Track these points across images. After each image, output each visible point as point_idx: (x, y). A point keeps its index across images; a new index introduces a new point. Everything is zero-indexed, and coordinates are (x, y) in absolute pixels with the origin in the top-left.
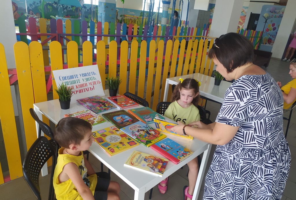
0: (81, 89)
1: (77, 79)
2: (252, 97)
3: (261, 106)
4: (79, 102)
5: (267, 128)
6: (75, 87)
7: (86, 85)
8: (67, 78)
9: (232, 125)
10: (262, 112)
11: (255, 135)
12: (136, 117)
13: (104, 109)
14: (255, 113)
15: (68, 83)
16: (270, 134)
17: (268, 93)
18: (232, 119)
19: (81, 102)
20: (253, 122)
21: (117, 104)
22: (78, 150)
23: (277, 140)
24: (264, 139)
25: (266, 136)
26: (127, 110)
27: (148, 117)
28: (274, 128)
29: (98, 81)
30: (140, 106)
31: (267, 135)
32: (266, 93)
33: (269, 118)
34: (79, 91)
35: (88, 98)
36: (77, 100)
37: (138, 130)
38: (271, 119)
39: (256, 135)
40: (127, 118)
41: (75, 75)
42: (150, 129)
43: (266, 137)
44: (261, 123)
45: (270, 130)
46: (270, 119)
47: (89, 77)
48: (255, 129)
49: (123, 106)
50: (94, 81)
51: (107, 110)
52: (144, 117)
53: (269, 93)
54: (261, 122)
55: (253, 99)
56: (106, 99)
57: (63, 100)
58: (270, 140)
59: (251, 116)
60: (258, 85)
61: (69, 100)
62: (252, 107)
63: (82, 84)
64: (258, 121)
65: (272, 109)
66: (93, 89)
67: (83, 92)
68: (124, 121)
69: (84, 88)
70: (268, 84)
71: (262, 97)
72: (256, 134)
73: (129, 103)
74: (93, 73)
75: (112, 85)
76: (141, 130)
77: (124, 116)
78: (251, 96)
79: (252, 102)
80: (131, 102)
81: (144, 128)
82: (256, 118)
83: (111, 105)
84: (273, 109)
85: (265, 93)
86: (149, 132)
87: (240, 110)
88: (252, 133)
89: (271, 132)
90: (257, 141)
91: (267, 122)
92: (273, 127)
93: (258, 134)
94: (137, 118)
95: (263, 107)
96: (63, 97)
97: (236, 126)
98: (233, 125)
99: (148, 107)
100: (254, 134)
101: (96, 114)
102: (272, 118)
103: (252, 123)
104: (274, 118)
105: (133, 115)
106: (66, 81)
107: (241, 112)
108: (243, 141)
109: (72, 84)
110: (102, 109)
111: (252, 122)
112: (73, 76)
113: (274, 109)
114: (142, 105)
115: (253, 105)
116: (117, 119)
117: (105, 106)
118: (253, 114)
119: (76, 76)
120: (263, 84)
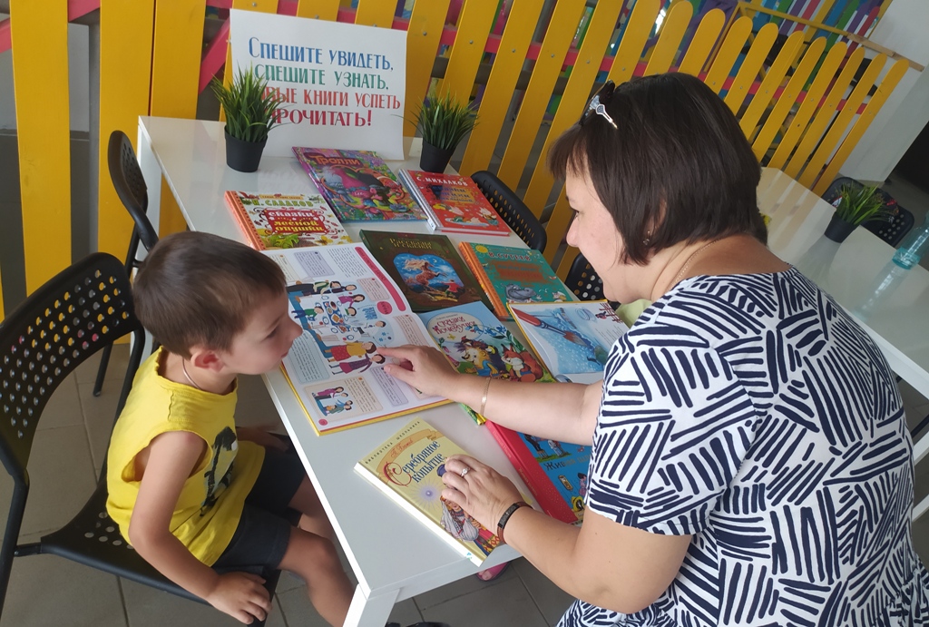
0: (319, 108)
1: (313, 65)
2: (735, 379)
3: (794, 426)
4: (298, 157)
5: (836, 539)
6: (299, 97)
7: (344, 99)
8: (277, 54)
9: (644, 526)
10: (805, 458)
11: (776, 578)
12: (481, 282)
13: (378, 214)
14: (766, 464)
15: (278, 71)
16: (854, 567)
17: (820, 355)
18: (640, 496)
19: (305, 160)
20: (766, 515)
21: (431, 205)
22: (224, 370)
23: (885, 593)
24: (820, 600)
25: (831, 582)
26: (458, 239)
27: (524, 293)
28: (871, 536)
29: (392, 99)
30: (514, 241)
31: (838, 576)
32: (810, 358)
33: (848, 487)
34: (312, 117)
35: (338, 151)
36: (295, 149)
37: (465, 340)
38: (857, 488)
39: (781, 581)
40: (446, 273)
41: (310, 50)
42: (509, 348)
43: (833, 587)
44: (807, 513)
45: (853, 546)
46: (851, 492)
47: (362, 71)
48: (779, 549)
49: (448, 220)
50: (379, 92)
51: (388, 219)
52: (508, 289)
53: (825, 357)
54: (803, 510)
55: (748, 389)
56: (400, 175)
57: (237, 135)
58: (853, 598)
59: (750, 483)
60: (762, 320)
61: (259, 139)
62: (748, 431)
63: (330, 93)
64: (791, 505)
65: (857, 440)
66: (367, 122)
67: (324, 123)
68: (430, 282)
69: (332, 108)
70: (812, 313)
71: (796, 375)
72: (785, 576)
73: (477, 216)
74: (381, 59)
75: (437, 129)
76: (474, 344)
77: (437, 265)
78: (729, 378)
79: (748, 403)
80: (485, 212)
81: (486, 338)
82: (778, 490)
83: (407, 204)
84: (861, 437)
85: (805, 358)
86: (503, 359)
87: (675, 451)
88: (764, 569)
89: (857, 559)
90: (784, 612)
91: (836, 511)
92: (867, 530)
93: (791, 574)
94: (483, 286)
95: (803, 433)
96: (237, 126)
97: (669, 532)
98: (650, 529)
99: (539, 254)
100: (774, 572)
101: (338, 222)
102: (862, 484)
103: (761, 519)
104: (871, 482)
105: (471, 268)
106: (271, 62)
107: (684, 457)
108: (716, 613)
109: (291, 80)
110: (369, 210)
111: (759, 513)
112: (302, 49)
113: (867, 439)
114: (522, 238)
115: (754, 419)
116: (406, 268)
117: (385, 201)
118: (755, 468)
119: (314, 53)
120: (787, 315)
